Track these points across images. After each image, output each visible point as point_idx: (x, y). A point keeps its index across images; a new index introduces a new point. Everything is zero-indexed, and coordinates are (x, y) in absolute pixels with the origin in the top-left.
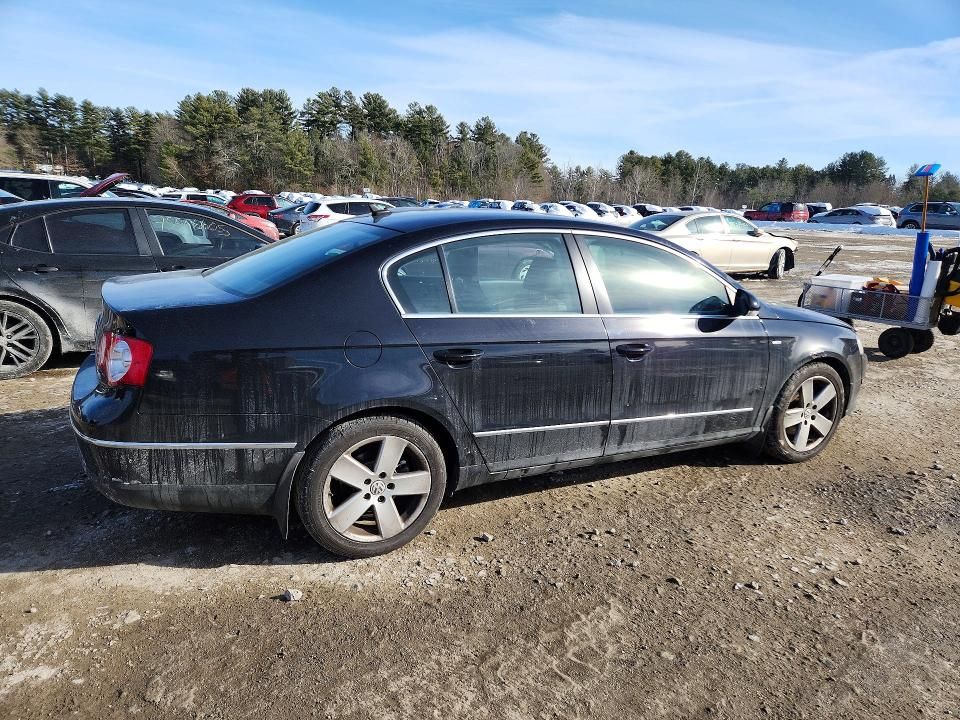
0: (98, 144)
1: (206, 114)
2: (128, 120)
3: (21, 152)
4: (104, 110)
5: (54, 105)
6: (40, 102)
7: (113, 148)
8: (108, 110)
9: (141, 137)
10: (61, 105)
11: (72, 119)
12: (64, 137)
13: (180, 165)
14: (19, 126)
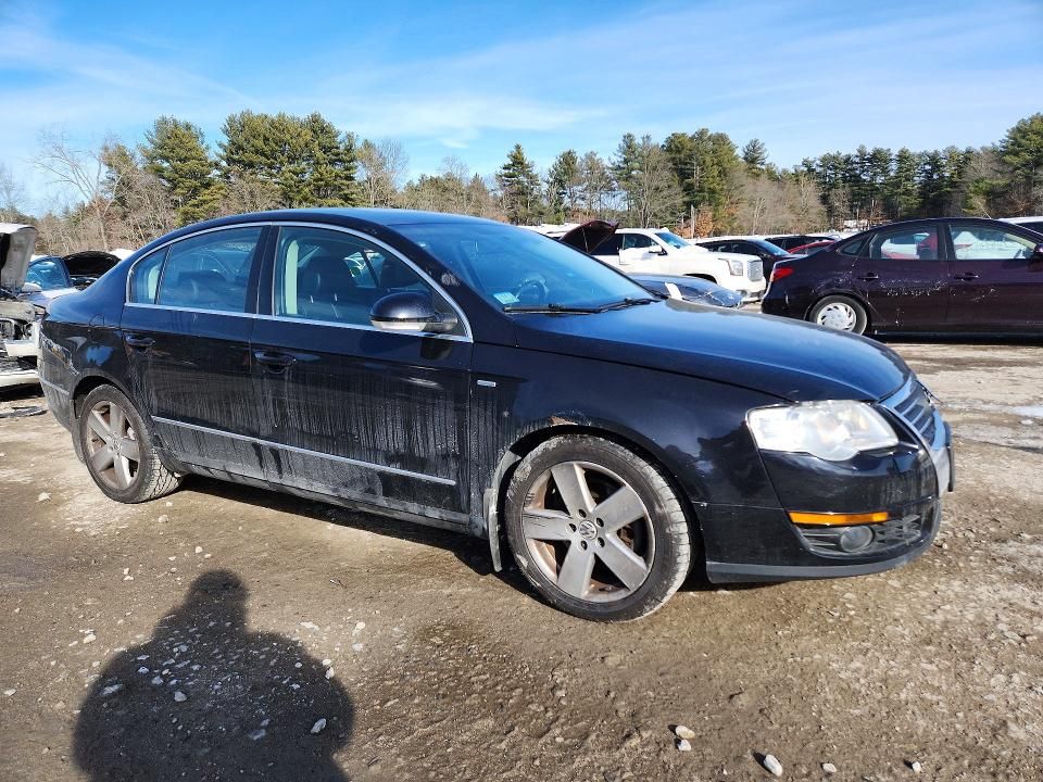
0: (907, 193)
1: (1034, 137)
2: (944, 161)
3: (831, 211)
4: (920, 156)
5: (869, 160)
6: (857, 160)
7: (923, 194)
8: (925, 154)
9: (956, 179)
10: (877, 159)
11: (885, 171)
12: (874, 189)
13: (988, 204)
14: (834, 186)
